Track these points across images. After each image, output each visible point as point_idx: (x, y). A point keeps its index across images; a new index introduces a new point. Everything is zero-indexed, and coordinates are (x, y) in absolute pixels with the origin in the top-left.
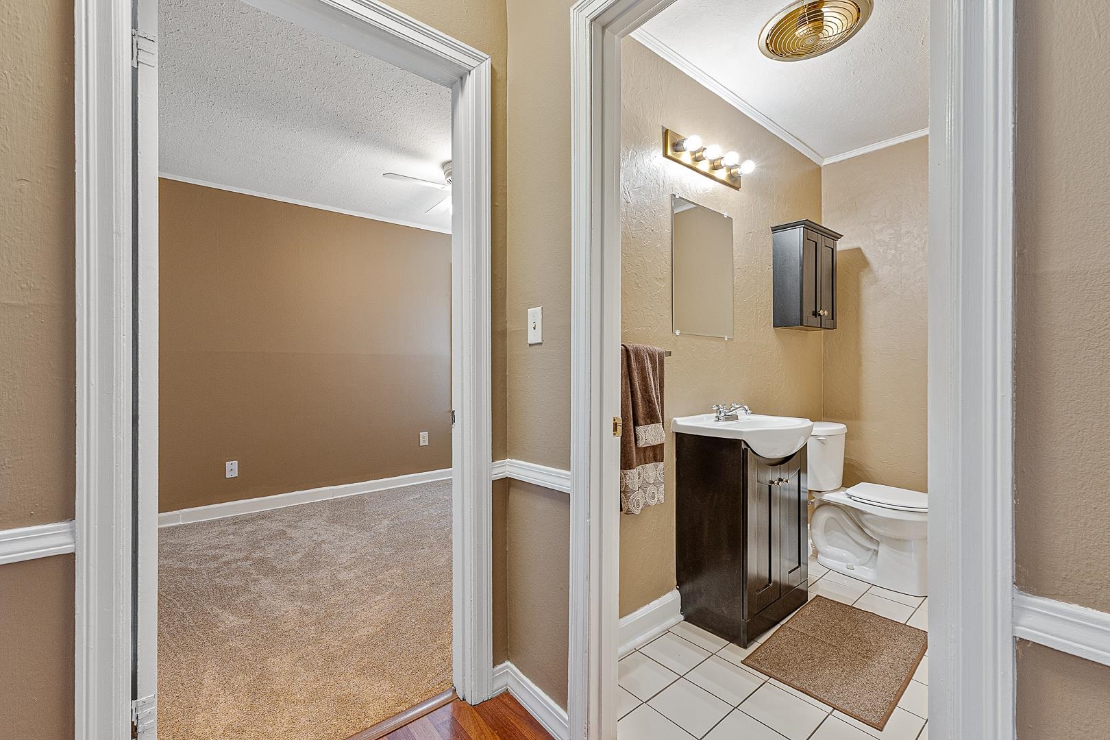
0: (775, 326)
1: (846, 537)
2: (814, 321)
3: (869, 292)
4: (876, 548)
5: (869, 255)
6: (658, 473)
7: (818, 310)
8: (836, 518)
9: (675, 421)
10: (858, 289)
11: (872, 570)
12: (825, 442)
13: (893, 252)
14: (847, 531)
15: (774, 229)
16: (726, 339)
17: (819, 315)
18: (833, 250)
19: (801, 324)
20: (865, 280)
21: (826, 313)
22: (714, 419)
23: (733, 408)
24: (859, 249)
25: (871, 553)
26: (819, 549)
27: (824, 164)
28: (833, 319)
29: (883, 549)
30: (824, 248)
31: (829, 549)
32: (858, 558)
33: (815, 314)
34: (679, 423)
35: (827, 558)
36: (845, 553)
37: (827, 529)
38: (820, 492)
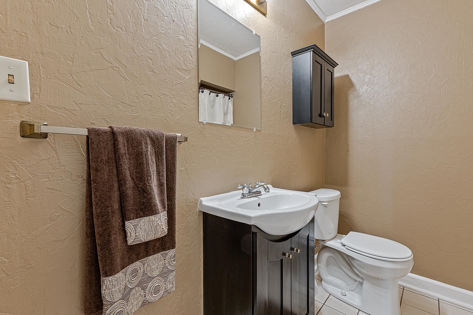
0: (294, 123)
1: (340, 270)
2: (320, 120)
3: (353, 103)
4: (361, 281)
5: (354, 80)
6: (166, 262)
7: (322, 114)
8: (333, 256)
9: (201, 201)
10: (347, 102)
11: (358, 295)
12: (327, 206)
13: (369, 76)
14: (341, 266)
15: (294, 54)
16: (254, 130)
17: (323, 116)
18: (332, 73)
19: (311, 122)
20: (351, 96)
21: (328, 115)
22: (240, 196)
23: (257, 186)
24: (348, 76)
25: (357, 283)
26: (323, 277)
27: (326, 21)
28: (332, 120)
29: (366, 284)
30: (326, 71)
31: (329, 278)
32: (348, 286)
33: (321, 115)
34: (204, 203)
35: (328, 284)
36: (339, 281)
37: (328, 264)
38: (324, 240)
